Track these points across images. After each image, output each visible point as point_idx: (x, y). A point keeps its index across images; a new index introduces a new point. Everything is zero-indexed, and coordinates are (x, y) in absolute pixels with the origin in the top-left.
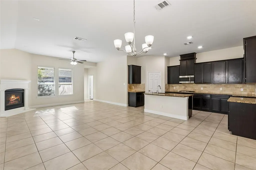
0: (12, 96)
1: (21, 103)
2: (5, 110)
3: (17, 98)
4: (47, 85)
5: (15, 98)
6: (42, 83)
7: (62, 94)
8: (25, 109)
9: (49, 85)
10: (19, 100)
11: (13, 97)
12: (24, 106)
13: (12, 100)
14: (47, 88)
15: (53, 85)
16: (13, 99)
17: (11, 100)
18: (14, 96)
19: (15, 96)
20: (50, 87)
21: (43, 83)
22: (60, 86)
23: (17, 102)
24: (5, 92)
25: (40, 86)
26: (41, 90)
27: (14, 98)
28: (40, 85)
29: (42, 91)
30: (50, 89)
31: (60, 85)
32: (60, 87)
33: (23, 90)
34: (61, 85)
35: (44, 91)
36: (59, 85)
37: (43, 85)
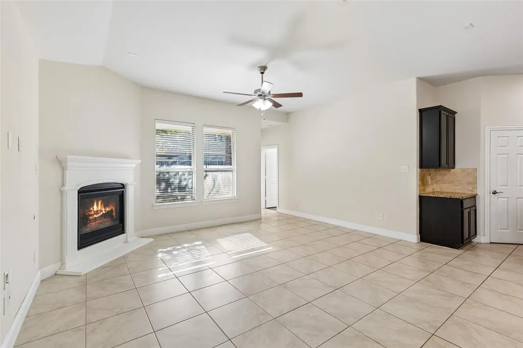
0: (95, 203)
1: (116, 226)
2: (79, 248)
3: (108, 209)
4: (177, 173)
5: (104, 210)
6: (164, 168)
7: (210, 197)
8: (126, 242)
9: (180, 173)
10: (114, 214)
11: (97, 205)
12: (124, 233)
13: (95, 216)
14: (177, 181)
15: (190, 173)
16: (97, 211)
17: (91, 215)
18: (100, 202)
19: (101, 204)
20: (183, 177)
21: (168, 168)
22: (206, 175)
23: (108, 223)
24: (78, 193)
25: (161, 175)
26: (163, 185)
27: (99, 208)
28: (160, 173)
29: (166, 190)
30: (184, 183)
31: (206, 171)
32: (207, 178)
33: (123, 186)
34: (208, 173)
35: (169, 189)
36: (205, 173)
37: (168, 173)
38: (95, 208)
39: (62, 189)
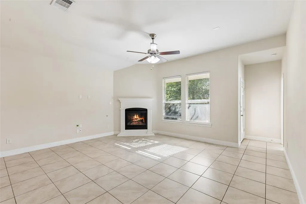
0: (135, 115)
1: (144, 126)
2: (126, 129)
3: (141, 119)
4: (174, 104)
5: (139, 119)
7: (192, 120)
8: (147, 133)
9: (175, 105)
10: (144, 121)
11: (136, 116)
12: (147, 129)
13: (135, 120)
14: (174, 109)
15: (180, 105)
16: (136, 119)
17: (134, 120)
18: (137, 115)
19: (138, 116)
20: (176, 107)
22: (189, 106)
23: (141, 124)
24: (125, 110)
27: (137, 117)
30: (177, 110)
31: (189, 104)
33: (146, 110)
34: (191, 105)
37: (170, 104)
38: (135, 117)
39: (120, 109)
